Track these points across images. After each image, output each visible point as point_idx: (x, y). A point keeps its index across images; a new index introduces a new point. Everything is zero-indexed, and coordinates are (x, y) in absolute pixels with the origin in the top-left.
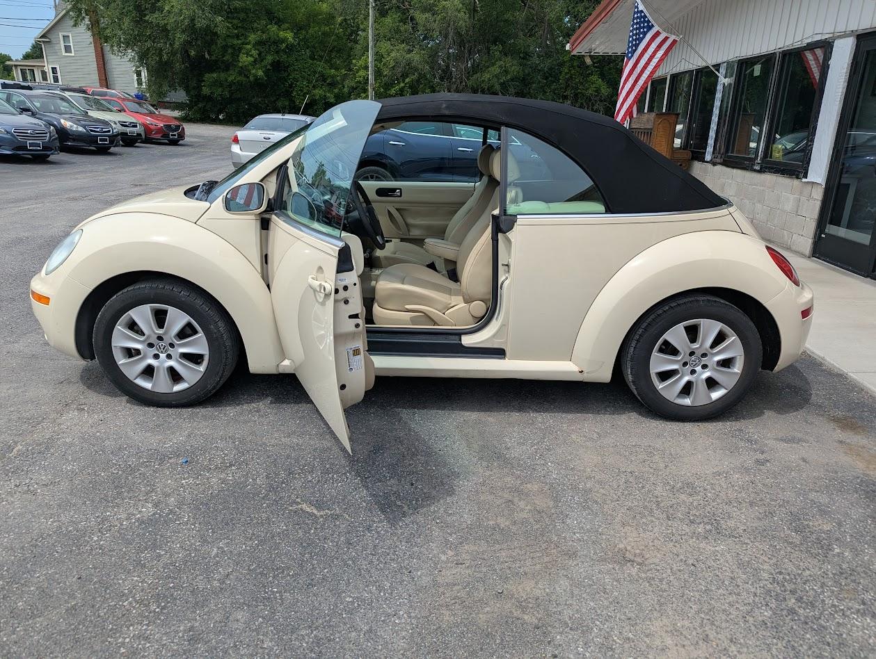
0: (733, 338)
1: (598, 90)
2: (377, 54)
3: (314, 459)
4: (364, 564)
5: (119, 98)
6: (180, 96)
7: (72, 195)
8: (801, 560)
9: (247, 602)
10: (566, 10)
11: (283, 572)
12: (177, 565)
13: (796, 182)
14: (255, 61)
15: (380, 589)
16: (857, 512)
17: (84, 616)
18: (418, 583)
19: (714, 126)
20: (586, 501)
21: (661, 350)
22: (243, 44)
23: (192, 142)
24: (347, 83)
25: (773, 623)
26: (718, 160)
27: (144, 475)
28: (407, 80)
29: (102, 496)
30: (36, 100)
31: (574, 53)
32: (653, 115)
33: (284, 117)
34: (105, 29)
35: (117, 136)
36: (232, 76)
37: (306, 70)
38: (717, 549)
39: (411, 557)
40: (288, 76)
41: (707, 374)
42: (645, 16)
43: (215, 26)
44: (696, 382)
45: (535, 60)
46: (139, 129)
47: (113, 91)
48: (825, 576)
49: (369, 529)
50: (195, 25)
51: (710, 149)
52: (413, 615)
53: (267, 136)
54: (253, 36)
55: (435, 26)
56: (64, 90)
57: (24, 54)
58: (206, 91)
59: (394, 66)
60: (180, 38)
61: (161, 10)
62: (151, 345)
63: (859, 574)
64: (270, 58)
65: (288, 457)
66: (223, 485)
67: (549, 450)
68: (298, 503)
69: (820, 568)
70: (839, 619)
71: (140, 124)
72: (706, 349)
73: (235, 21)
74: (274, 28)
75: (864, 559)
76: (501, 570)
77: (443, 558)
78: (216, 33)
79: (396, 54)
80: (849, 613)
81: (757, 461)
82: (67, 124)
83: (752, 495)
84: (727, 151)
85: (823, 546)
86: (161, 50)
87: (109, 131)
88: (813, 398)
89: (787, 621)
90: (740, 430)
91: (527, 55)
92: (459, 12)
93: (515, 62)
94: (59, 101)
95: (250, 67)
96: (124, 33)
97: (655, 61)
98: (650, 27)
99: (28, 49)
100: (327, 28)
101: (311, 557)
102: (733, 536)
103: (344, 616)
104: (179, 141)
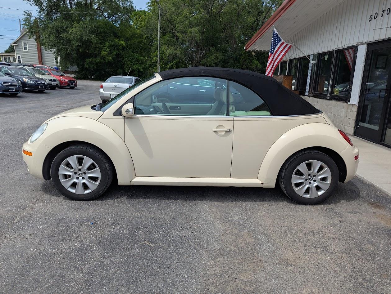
0: (326, 168)
1: (256, 66)
2: (161, 50)
3: (148, 222)
4: (175, 267)
5: (48, 69)
6: (75, 68)
7: (30, 110)
8: (363, 262)
9: (125, 283)
10: (242, 33)
11: (140, 270)
12: (93, 268)
13: (345, 104)
14: (108, 54)
15: (183, 277)
16: (384, 242)
17: (54, 290)
18: (199, 274)
19: (308, 81)
20: (268, 239)
21: (296, 174)
22: (103, 46)
23: (80, 88)
24: (148, 63)
25: (353, 289)
26: (311, 95)
27: (74, 229)
28: (174, 62)
29: (57, 239)
30: (12, 70)
31: (247, 50)
32: (282, 76)
33: (123, 77)
34: (43, 40)
35: (48, 85)
36: (98, 60)
37: (131, 57)
38: (327, 258)
39: (195, 263)
40: (122, 60)
41: (316, 184)
42: (278, 36)
43: (91, 39)
44: (312, 187)
45: (229, 53)
46: (57, 82)
47: (45, 66)
48: (374, 269)
49: (175, 251)
50: (82, 38)
51: (307, 90)
52: (198, 288)
53: (115, 85)
54: (107, 43)
55: (187, 39)
56: (24, 66)
57: (5, 50)
58: (86, 66)
59: (169, 56)
60: (75, 44)
61: (68, 32)
62: (76, 173)
63: (388, 268)
64: (115, 52)
65: (137, 221)
66: (110, 234)
67: (250, 217)
68: (143, 241)
69: (371, 266)
70: (382, 287)
71: (58, 80)
72: (315, 173)
73: (100, 37)
74: (117, 40)
75: (389, 262)
76: (234, 268)
77: (209, 264)
78: (92, 42)
79: (170, 50)
80: (385, 284)
81: (340, 221)
82: (26, 80)
83: (340, 236)
84: (315, 92)
85: (371, 257)
86: (67, 49)
87: (44, 83)
88: (361, 195)
89: (360, 288)
90: (331, 208)
91: (226, 51)
92: (197, 33)
93: (221, 54)
94: (22, 70)
95: (106, 56)
96: (51, 42)
97: (282, 54)
98: (280, 40)
99: (7, 49)
100: (140, 40)
101: (151, 264)
102: (333, 253)
103: (168, 289)
104: (74, 87)
